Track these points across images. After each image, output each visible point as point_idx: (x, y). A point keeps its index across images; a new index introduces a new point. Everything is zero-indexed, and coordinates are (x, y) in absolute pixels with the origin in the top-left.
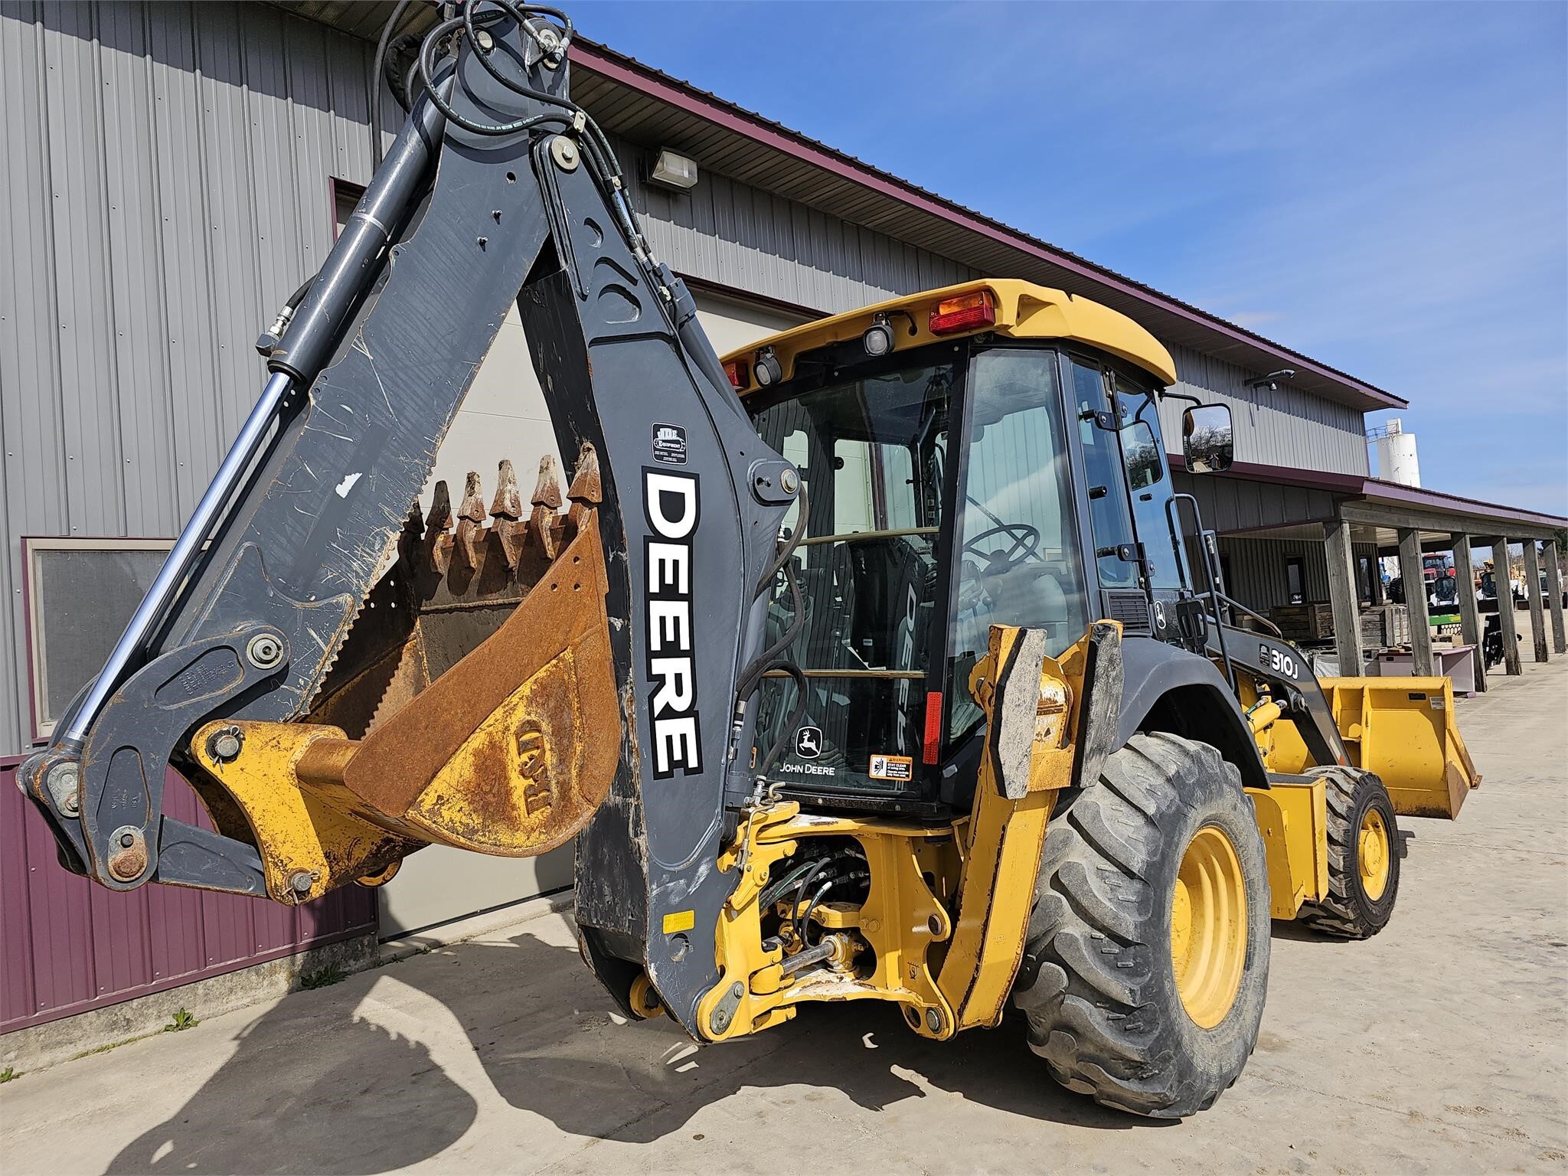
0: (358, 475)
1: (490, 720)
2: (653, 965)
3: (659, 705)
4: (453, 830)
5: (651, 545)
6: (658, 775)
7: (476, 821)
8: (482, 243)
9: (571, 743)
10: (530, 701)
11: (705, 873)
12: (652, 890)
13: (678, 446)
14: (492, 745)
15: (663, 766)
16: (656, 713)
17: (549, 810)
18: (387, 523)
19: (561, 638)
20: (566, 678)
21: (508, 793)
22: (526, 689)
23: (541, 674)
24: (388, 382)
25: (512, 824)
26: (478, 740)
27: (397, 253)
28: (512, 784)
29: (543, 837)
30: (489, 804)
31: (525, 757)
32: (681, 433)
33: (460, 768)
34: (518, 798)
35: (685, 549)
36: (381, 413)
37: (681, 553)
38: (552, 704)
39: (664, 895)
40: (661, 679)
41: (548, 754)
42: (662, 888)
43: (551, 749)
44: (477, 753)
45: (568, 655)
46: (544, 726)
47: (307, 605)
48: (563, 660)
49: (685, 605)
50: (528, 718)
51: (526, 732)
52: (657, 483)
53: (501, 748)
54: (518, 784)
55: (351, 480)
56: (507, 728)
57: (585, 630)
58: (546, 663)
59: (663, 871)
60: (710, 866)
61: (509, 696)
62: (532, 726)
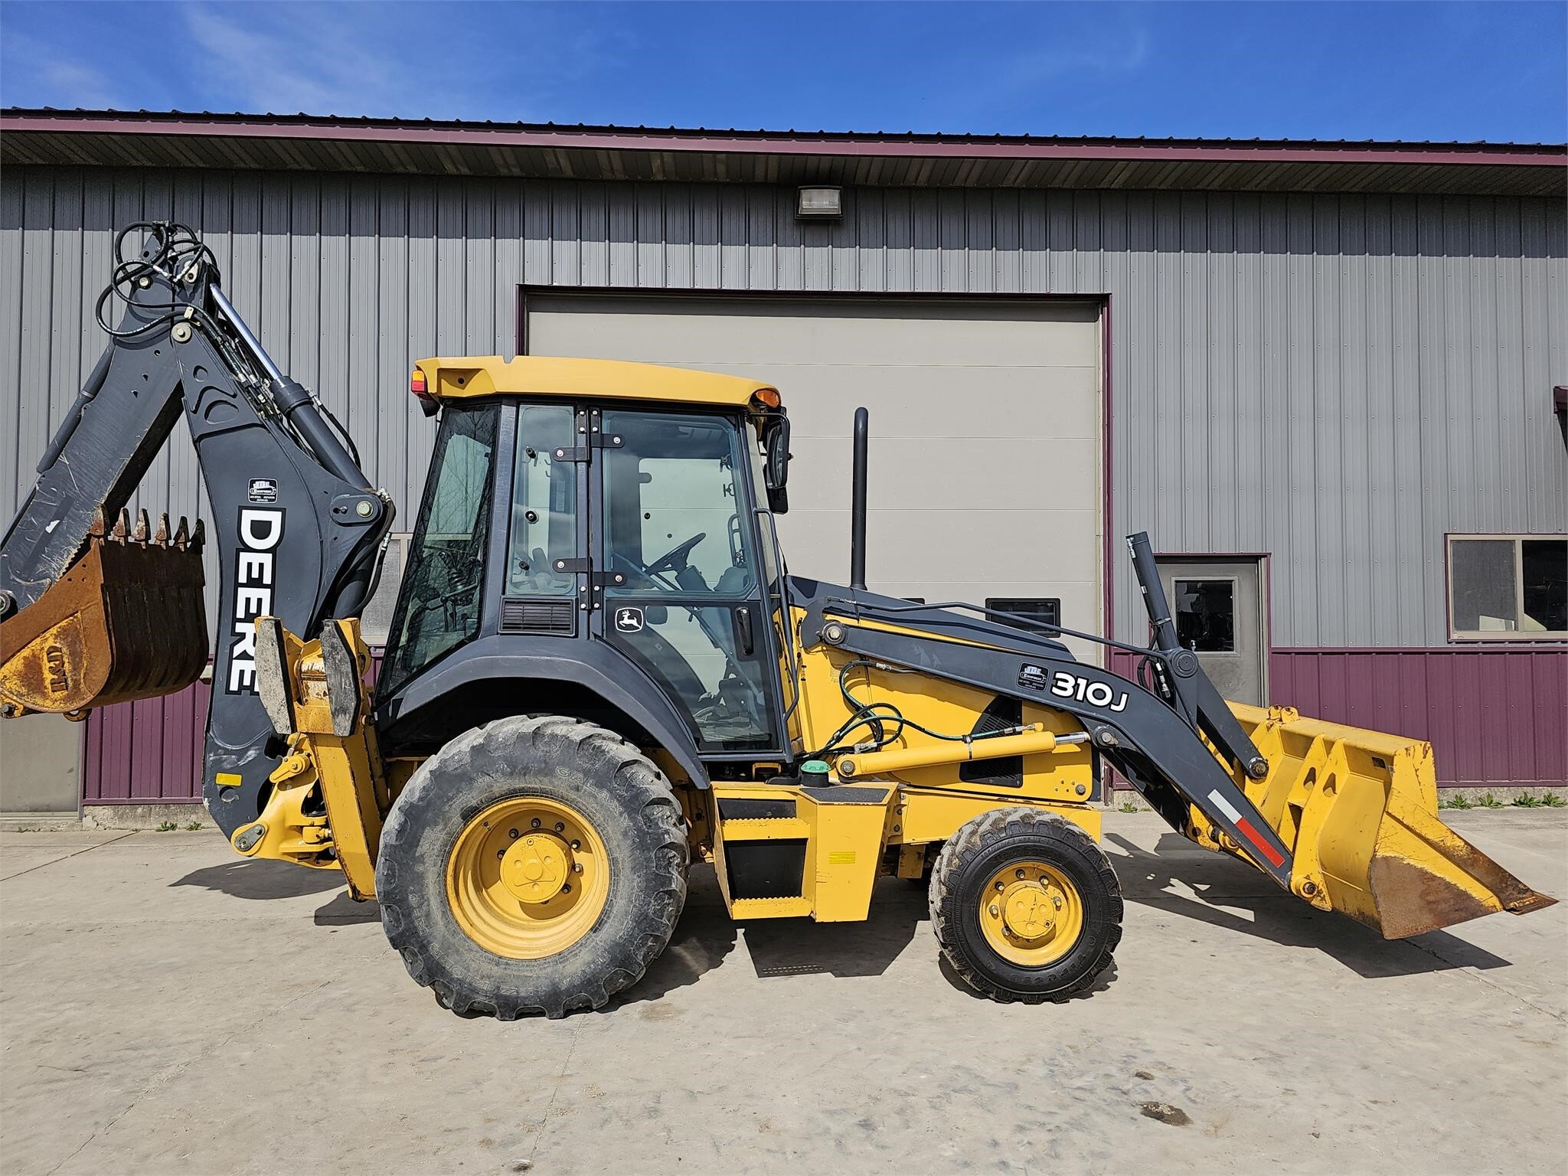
0: (58, 521)
1: (33, 643)
2: (206, 799)
3: (238, 650)
4: (12, 693)
5: (241, 554)
6: (228, 692)
7: (24, 690)
8: (135, 393)
9: (81, 661)
10: (56, 637)
11: (253, 756)
12: (210, 757)
13: (269, 491)
14: (34, 656)
15: (234, 687)
16: (234, 656)
17: (66, 692)
18: (70, 544)
19: (73, 606)
20: (78, 627)
21: (43, 680)
22: (54, 630)
23: (63, 623)
24: (76, 474)
25: (44, 696)
26: (26, 652)
27: (85, 409)
28: (44, 676)
29: (62, 705)
30: (32, 683)
31: (52, 664)
32: (272, 483)
33: (16, 664)
34: (47, 683)
36: (71, 490)
37: (267, 559)
38: (69, 640)
39: (218, 762)
40: (242, 636)
41: (66, 665)
42: (218, 757)
43: (69, 662)
44: (25, 658)
45: (79, 615)
46: (64, 650)
47: (29, 583)
48: (76, 617)
49: (268, 591)
50: (54, 645)
51: (53, 652)
52: (248, 516)
53: (39, 659)
54: (48, 677)
55: (54, 524)
56: (43, 649)
57: (88, 603)
58: (65, 619)
59: (220, 747)
60: (258, 752)
61: (43, 633)
62: (56, 649)
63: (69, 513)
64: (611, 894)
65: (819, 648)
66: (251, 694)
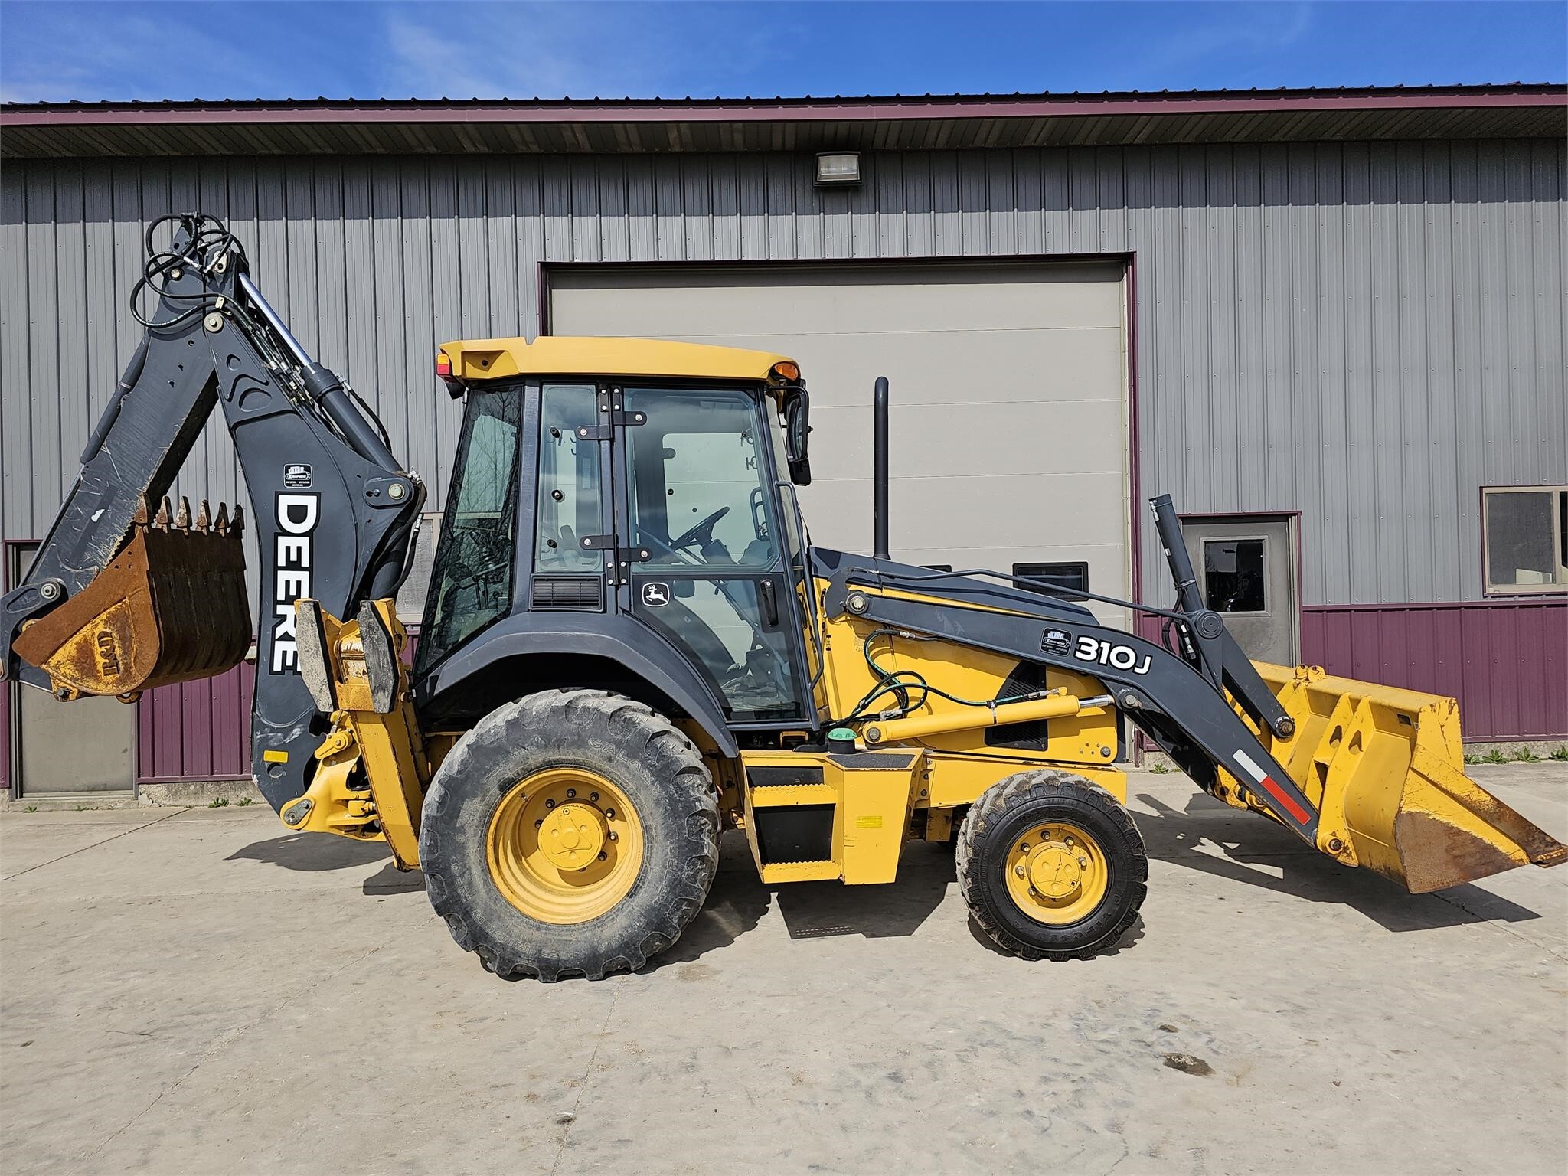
0: (103, 510)
1: (85, 629)
2: (255, 776)
3: (280, 631)
4: (66, 677)
5: (280, 538)
6: (272, 672)
7: (77, 675)
8: (172, 383)
9: (131, 645)
11: (298, 733)
12: (257, 735)
13: (305, 476)
14: (86, 641)
15: (277, 667)
16: (276, 638)
18: (116, 532)
19: (121, 592)
20: (127, 612)
21: (95, 664)
22: (104, 616)
23: (112, 609)
24: (118, 464)
25: (97, 679)
26: (78, 638)
27: (124, 400)
28: (96, 661)
29: (114, 688)
30: (85, 668)
31: (103, 649)
32: (307, 468)
33: (69, 649)
34: (100, 667)
35: (307, 540)
36: (113, 479)
37: (305, 542)
38: (119, 625)
39: (265, 740)
40: (284, 618)
41: (117, 649)
42: (264, 735)
44: (77, 643)
45: (126, 600)
46: (114, 634)
47: (77, 571)
48: (124, 603)
49: (307, 573)
50: (105, 630)
51: (103, 637)
52: (285, 501)
53: (90, 643)
54: (100, 661)
55: (99, 513)
56: (94, 634)
57: (135, 589)
58: (114, 604)
59: (266, 726)
60: (302, 730)
61: (93, 618)
62: (106, 634)
63: (114, 502)
64: (645, 860)
65: (844, 618)
66: (294, 675)
